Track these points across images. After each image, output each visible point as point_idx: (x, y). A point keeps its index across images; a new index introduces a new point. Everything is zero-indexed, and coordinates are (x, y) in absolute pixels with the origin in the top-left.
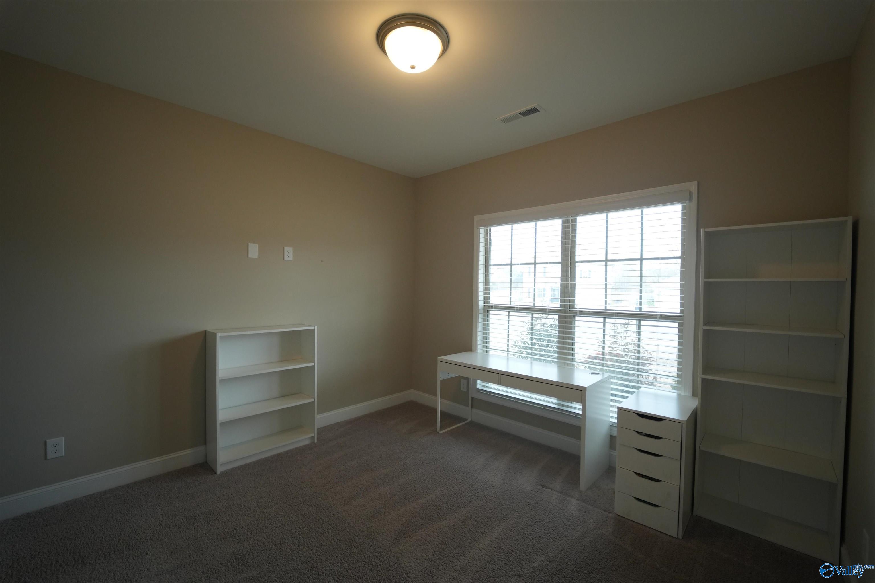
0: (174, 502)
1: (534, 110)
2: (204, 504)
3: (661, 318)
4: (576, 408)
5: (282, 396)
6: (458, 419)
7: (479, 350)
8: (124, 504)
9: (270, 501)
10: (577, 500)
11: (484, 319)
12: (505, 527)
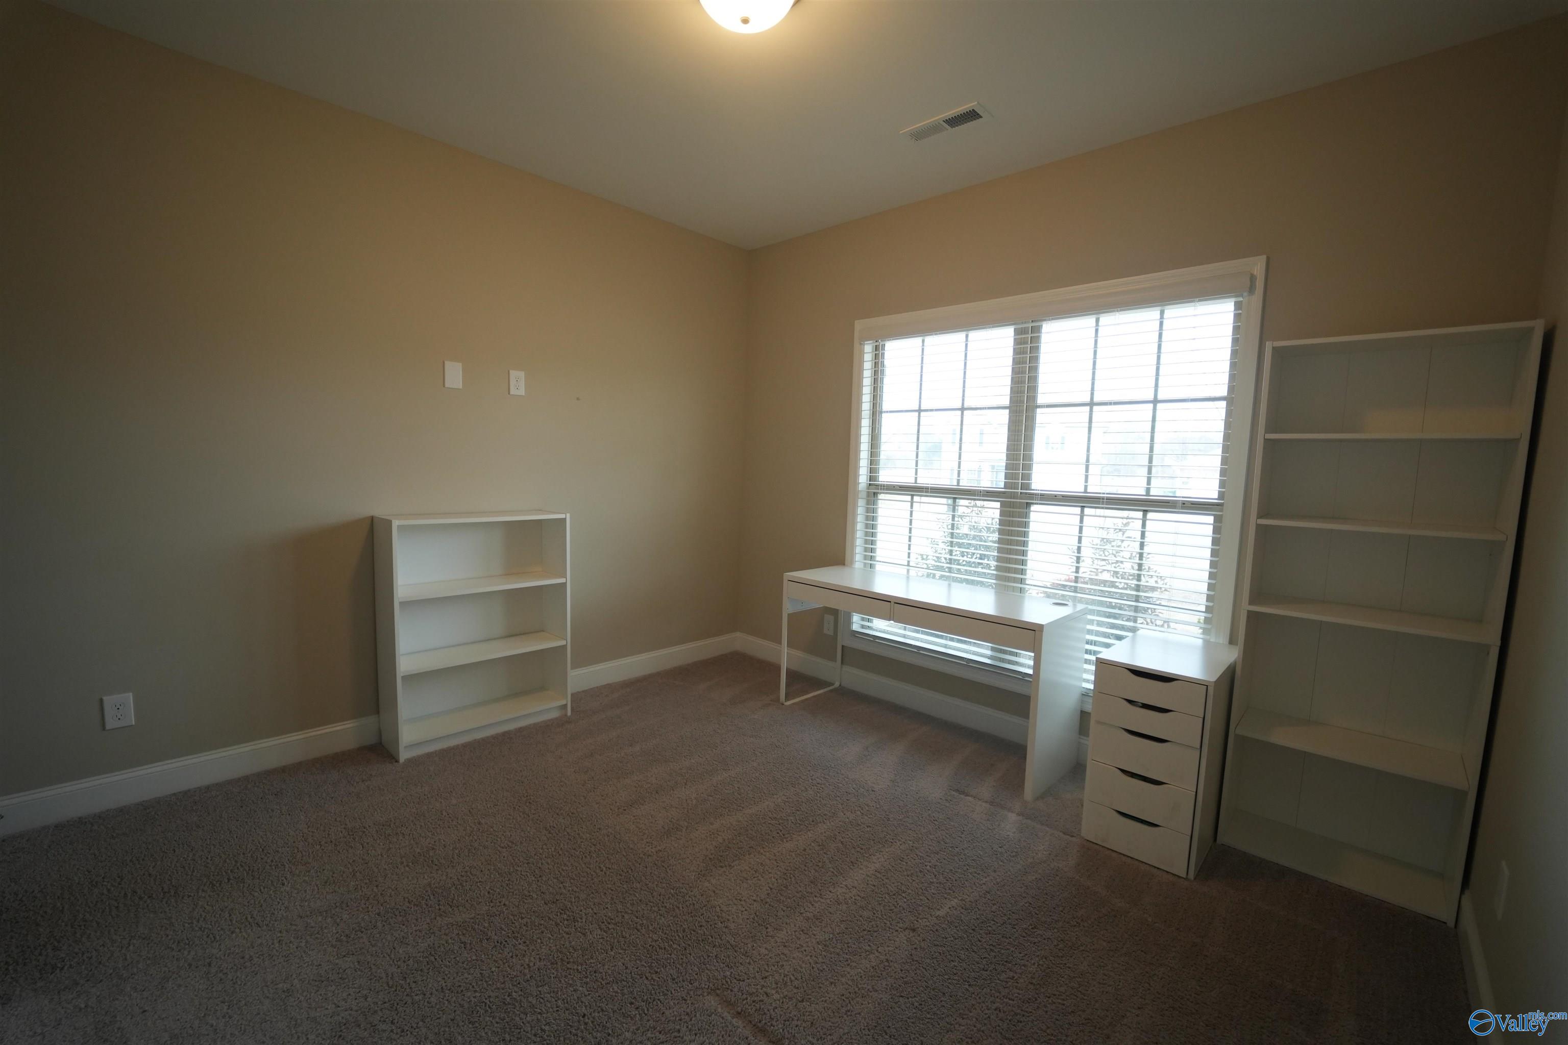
0: (326, 805)
1: (972, 115)
2: (378, 809)
3: (1183, 508)
4: (1024, 662)
5: (511, 635)
6: (815, 683)
7: (857, 563)
8: (242, 807)
9: (492, 806)
10: (1018, 814)
11: (868, 508)
12: (892, 854)
